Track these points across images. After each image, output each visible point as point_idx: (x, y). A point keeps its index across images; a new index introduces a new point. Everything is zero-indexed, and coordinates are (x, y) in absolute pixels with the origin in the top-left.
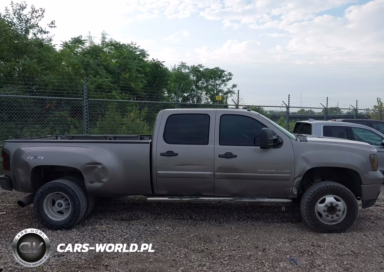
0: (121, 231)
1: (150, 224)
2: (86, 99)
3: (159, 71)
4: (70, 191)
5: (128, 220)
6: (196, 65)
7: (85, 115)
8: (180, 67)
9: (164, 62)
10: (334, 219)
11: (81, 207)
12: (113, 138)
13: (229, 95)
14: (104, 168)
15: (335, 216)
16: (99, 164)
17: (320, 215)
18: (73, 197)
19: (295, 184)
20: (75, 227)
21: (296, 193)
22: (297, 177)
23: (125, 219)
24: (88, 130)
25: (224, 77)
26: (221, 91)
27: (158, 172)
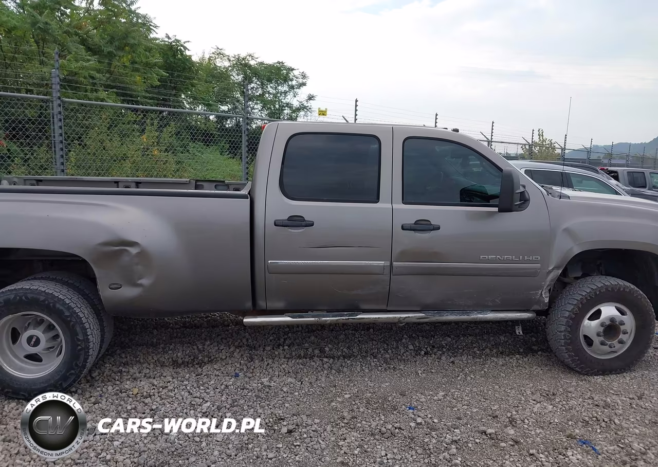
0: (187, 394)
1: (243, 372)
2: (59, 98)
3: (179, 59)
4: (61, 308)
5: (188, 362)
6: (243, 55)
7: (56, 135)
8: (213, 55)
9: (188, 42)
10: (613, 349)
11: (91, 345)
12: (134, 184)
13: (302, 113)
14: (144, 255)
15: (615, 342)
16: (133, 244)
17: (589, 341)
18: (70, 323)
19: (548, 283)
20: (74, 389)
21: (547, 300)
22: (553, 269)
23: (180, 361)
24: (64, 167)
25: (292, 80)
26: (288, 105)
27: (269, 261)
